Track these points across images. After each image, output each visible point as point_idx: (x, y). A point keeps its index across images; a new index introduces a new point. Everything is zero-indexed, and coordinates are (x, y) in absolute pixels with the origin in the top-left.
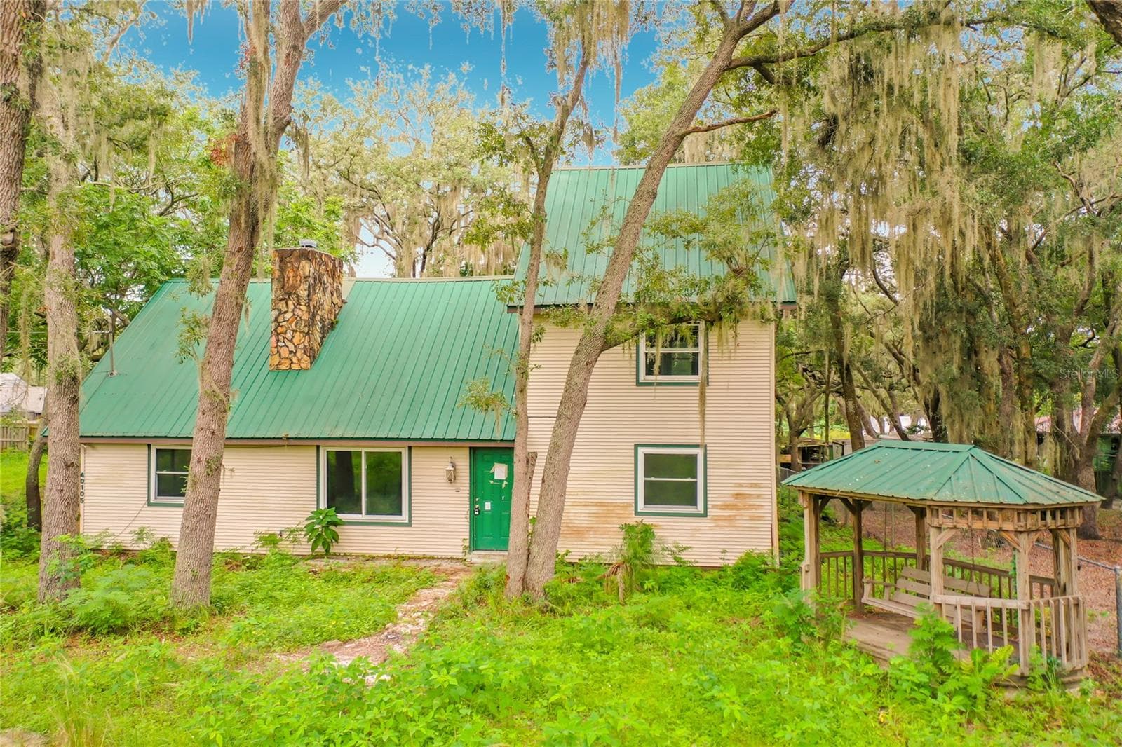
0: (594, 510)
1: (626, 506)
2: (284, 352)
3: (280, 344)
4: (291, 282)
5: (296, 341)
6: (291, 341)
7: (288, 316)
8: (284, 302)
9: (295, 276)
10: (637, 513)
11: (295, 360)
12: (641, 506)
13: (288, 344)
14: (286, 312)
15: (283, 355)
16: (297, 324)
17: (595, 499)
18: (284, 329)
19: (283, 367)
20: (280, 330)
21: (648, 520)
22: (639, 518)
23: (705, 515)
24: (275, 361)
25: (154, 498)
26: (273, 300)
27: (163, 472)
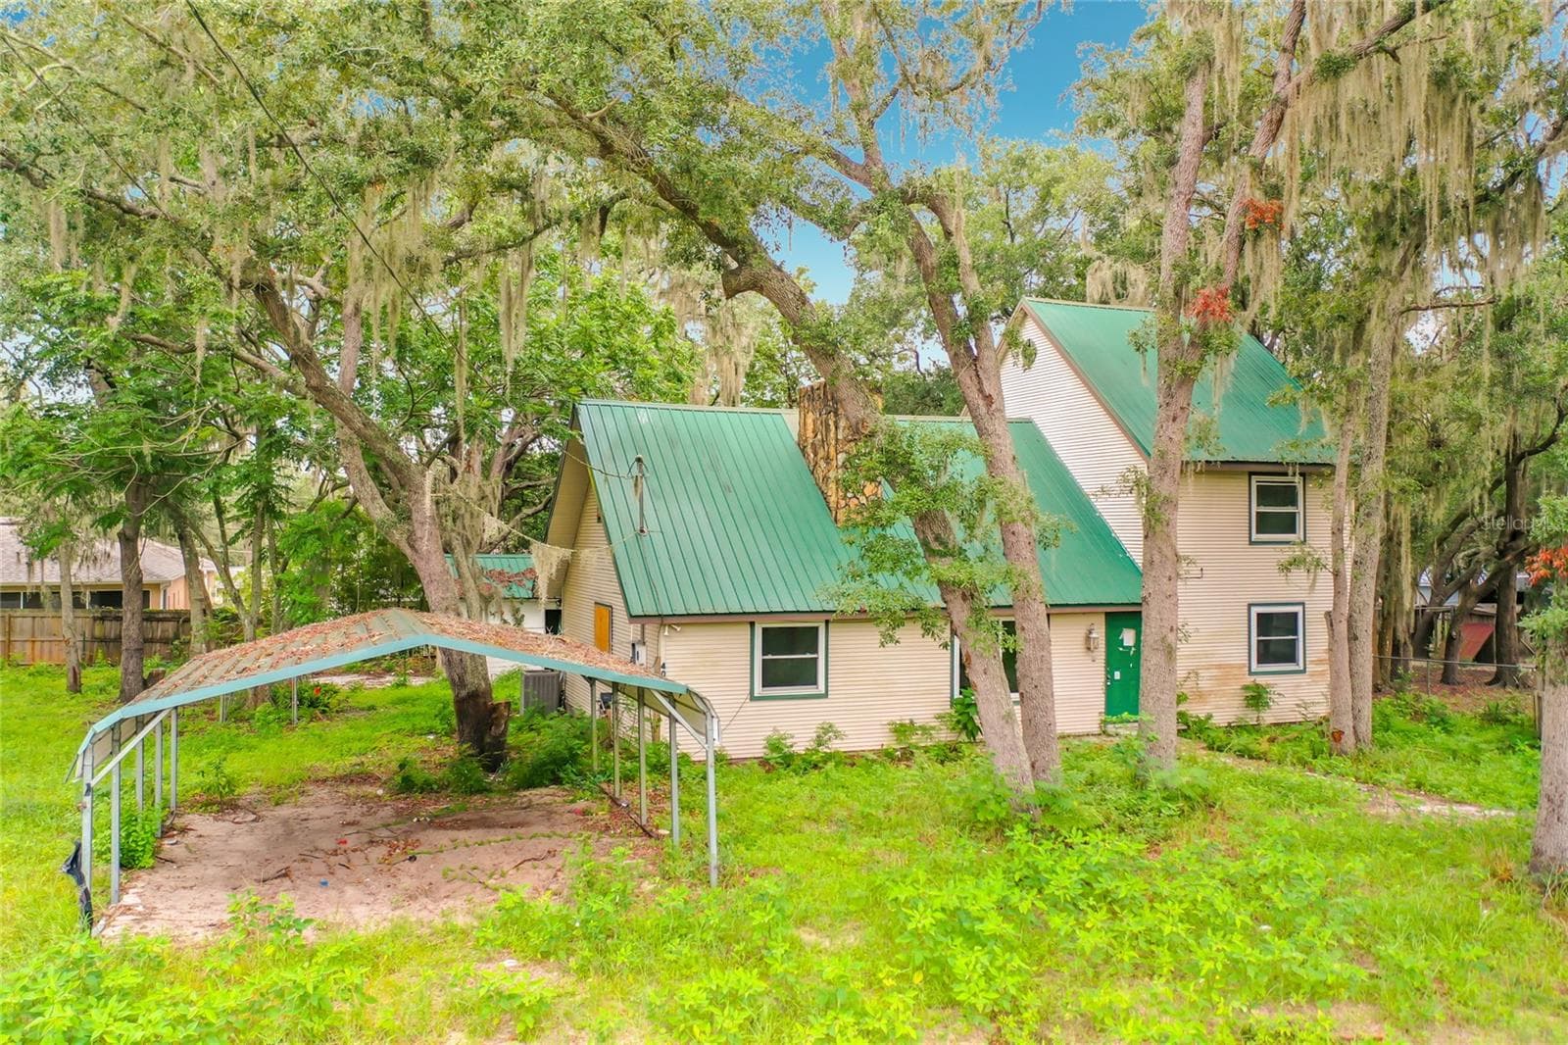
0: (1215, 672)
1: (1241, 667)
2: (854, 504)
3: (849, 495)
5: (867, 492)
8: (852, 444)
10: (1250, 673)
12: (1255, 667)
13: (859, 495)
15: (852, 509)
17: (1215, 661)
21: (1261, 680)
22: (1252, 678)
23: (1304, 671)
24: (841, 516)
25: (758, 690)
26: (837, 440)
27: (770, 657)
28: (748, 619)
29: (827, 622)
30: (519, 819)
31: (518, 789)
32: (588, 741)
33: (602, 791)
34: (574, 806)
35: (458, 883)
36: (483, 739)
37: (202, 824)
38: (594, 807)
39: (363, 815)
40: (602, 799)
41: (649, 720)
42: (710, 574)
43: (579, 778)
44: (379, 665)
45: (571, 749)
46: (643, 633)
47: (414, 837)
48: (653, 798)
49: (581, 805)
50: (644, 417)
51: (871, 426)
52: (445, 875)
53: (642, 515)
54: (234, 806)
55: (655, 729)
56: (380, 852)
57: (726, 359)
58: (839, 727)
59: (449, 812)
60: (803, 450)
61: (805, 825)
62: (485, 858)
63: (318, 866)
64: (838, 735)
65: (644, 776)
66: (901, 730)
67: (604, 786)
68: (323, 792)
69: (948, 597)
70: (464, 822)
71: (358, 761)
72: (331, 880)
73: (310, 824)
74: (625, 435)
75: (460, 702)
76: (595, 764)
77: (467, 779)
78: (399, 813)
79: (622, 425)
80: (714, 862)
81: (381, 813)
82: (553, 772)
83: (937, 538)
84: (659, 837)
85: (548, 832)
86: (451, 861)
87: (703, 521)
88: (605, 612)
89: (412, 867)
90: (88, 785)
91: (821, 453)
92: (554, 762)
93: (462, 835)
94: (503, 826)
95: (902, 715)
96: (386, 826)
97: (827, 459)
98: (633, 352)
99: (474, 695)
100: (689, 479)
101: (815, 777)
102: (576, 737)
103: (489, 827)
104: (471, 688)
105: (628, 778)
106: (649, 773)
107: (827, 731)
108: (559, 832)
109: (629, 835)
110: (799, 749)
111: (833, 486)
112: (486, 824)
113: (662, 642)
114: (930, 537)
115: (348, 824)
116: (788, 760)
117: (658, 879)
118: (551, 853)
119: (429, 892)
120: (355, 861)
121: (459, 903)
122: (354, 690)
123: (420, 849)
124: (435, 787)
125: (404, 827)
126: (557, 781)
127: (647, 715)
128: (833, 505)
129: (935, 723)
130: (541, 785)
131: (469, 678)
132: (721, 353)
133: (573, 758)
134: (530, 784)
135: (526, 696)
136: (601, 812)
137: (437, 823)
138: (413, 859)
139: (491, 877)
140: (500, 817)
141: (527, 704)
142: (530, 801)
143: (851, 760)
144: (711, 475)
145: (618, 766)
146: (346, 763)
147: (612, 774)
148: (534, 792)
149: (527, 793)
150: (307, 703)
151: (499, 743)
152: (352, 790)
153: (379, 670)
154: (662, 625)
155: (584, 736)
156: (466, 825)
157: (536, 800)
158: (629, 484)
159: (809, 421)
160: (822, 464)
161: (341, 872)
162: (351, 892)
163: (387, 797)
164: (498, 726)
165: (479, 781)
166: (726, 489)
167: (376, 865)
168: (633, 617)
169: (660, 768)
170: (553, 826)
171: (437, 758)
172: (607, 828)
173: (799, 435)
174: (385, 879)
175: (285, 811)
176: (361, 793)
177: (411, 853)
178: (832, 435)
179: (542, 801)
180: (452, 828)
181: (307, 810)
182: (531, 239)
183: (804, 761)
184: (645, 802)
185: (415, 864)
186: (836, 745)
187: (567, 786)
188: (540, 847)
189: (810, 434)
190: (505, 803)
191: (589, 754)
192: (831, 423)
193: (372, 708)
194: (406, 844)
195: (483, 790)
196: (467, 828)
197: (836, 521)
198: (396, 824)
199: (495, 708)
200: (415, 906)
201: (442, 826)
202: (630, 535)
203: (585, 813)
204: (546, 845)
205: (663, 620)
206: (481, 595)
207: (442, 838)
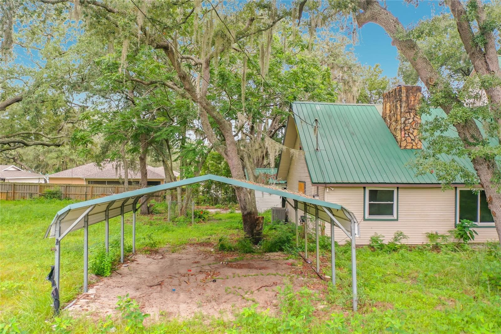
2: (409, 140)
3: (407, 135)
4: (412, 103)
5: (415, 134)
6: (412, 134)
7: (411, 121)
8: (408, 114)
9: (414, 101)
11: (414, 144)
13: (411, 135)
14: (409, 119)
15: (408, 141)
16: (415, 125)
18: (408, 128)
19: (408, 147)
20: (406, 128)
24: (404, 144)
25: (367, 216)
26: (401, 112)
27: (372, 202)
28: (363, 186)
29: (398, 188)
30: (263, 265)
31: (265, 252)
32: (295, 235)
33: (300, 255)
34: (287, 261)
35: (231, 295)
36: (253, 231)
37: (142, 259)
38: (297, 262)
39: (202, 259)
40: (300, 259)
41: (320, 226)
42: (346, 168)
43: (291, 249)
44: (227, 206)
45: (287, 237)
46: (318, 191)
47: (218, 270)
48: (322, 260)
49: (290, 261)
50: (318, 107)
51: (435, 80)
52: (226, 291)
53: (317, 144)
54: (156, 252)
55: (323, 230)
56: (201, 277)
57: (349, 94)
58: (405, 233)
59: (236, 260)
60: (385, 119)
61: (397, 279)
62: (245, 284)
63: (175, 281)
64: (405, 237)
65: (318, 250)
66: (431, 236)
67: (301, 253)
68: (191, 249)
69: (478, 167)
70: (241, 265)
71: (209, 237)
72: (178, 289)
73: (181, 262)
74: (311, 114)
75: (244, 216)
76: (297, 244)
77: (246, 246)
78: (216, 259)
79: (310, 110)
80: (355, 298)
81: (209, 259)
82: (280, 246)
83: (473, 137)
84: (325, 279)
85: (275, 272)
86: (230, 284)
87: (343, 146)
88: (303, 184)
89: (213, 285)
90: (57, 240)
91: (393, 119)
92: (280, 242)
93: (238, 271)
94: (256, 268)
95: (432, 230)
96: (209, 265)
97: (396, 121)
98: (314, 85)
99: (250, 214)
100: (336, 130)
101: (395, 255)
102: (290, 232)
103: (251, 268)
104: (248, 211)
105: (311, 250)
106: (320, 249)
107: (399, 235)
108: (280, 273)
109: (311, 277)
110: (386, 242)
111: (399, 132)
112: (250, 267)
113: (326, 194)
114: (468, 136)
115: (196, 263)
116: (382, 247)
117: (325, 303)
118: (275, 284)
119: (216, 299)
120: (191, 280)
121: (228, 306)
122: (217, 214)
123: (219, 277)
124: (233, 249)
125: (216, 266)
126: (281, 250)
127: (319, 223)
128: (399, 140)
129: (448, 234)
130: (275, 251)
131: (248, 207)
132: (347, 92)
133: (288, 241)
134: (270, 251)
135: (273, 217)
136: (299, 265)
137: (229, 265)
138: (214, 281)
139: (246, 293)
140: (256, 264)
141: (273, 219)
142: (270, 258)
143: (411, 248)
144: (346, 130)
145: (306, 245)
146: (204, 238)
147: (304, 248)
148: (271, 254)
149: (268, 254)
150: (198, 217)
151: (259, 233)
152: (202, 248)
153: (227, 208)
154: (326, 187)
155: (293, 232)
156: (241, 267)
157: (272, 258)
158: (312, 130)
159: (388, 106)
160: (394, 123)
161: (184, 285)
162: (182, 296)
163: (214, 252)
164: (259, 226)
165: (250, 248)
166: (352, 134)
167: (199, 283)
168: (314, 183)
169: (325, 247)
170: (277, 270)
171: (237, 238)
172: (302, 273)
173: (383, 113)
174: (200, 290)
175: (174, 256)
176: (205, 250)
177: (214, 277)
178: (398, 110)
179: (274, 258)
180: (235, 267)
181: (183, 255)
182: (272, 26)
183: (389, 247)
184: (319, 262)
185: (215, 284)
186: (404, 241)
187: (285, 252)
188: (271, 280)
189: (388, 112)
190: (259, 258)
191: (294, 240)
192: (398, 105)
193: (220, 219)
194: (214, 274)
195: (251, 252)
196: (241, 268)
197: (400, 146)
198: (213, 264)
199: (258, 219)
200: (209, 306)
201: (231, 267)
202: (312, 150)
203: (292, 265)
204: (273, 279)
205: (326, 185)
206: (254, 176)
207: (229, 272)
